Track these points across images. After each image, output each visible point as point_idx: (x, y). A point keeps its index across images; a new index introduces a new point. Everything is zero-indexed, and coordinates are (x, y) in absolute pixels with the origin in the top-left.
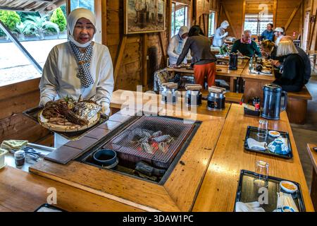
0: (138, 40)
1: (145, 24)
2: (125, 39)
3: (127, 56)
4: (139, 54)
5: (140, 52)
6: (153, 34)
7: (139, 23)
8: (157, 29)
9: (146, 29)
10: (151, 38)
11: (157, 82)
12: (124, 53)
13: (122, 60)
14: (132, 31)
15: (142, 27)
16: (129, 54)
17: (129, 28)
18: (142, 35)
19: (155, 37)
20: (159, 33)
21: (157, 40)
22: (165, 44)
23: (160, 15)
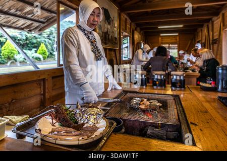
6: (111, 50)
8: (114, 47)
10: (111, 53)
15: (105, 44)
18: (105, 50)
19: (113, 53)
20: (115, 50)
21: (114, 55)
22: (118, 58)
23: (116, 38)
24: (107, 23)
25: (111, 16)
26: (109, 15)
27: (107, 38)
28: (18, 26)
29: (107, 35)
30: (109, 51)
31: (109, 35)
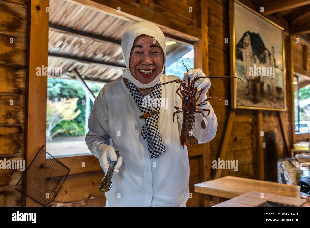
0: (250, 120)
1: (259, 98)
2: (233, 115)
3: (236, 139)
4: (252, 139)
5: (254, 137)
6: (270, 113)
7: (250, 96)
8: (275, 107)
9: (260, 104)
10: (267, 119)
11: (282, 175)
12: (232, 135)
13: (230, 144)
14: (242, 105)
15: (255, 101)
16: (239, 138)
17: (238, 101)
18: (255, 113)
19: (273, 119)
20: (278, 114)
21: (276, 123)
22: (286, 130)
23: (279, 90)
24: (258, 61)
25: (266, 46)
26: (263, 44)
27: (259, 89)
28: (108, 77)
29: (259, 85)
30: (264, 115)
31: (262, 84)
